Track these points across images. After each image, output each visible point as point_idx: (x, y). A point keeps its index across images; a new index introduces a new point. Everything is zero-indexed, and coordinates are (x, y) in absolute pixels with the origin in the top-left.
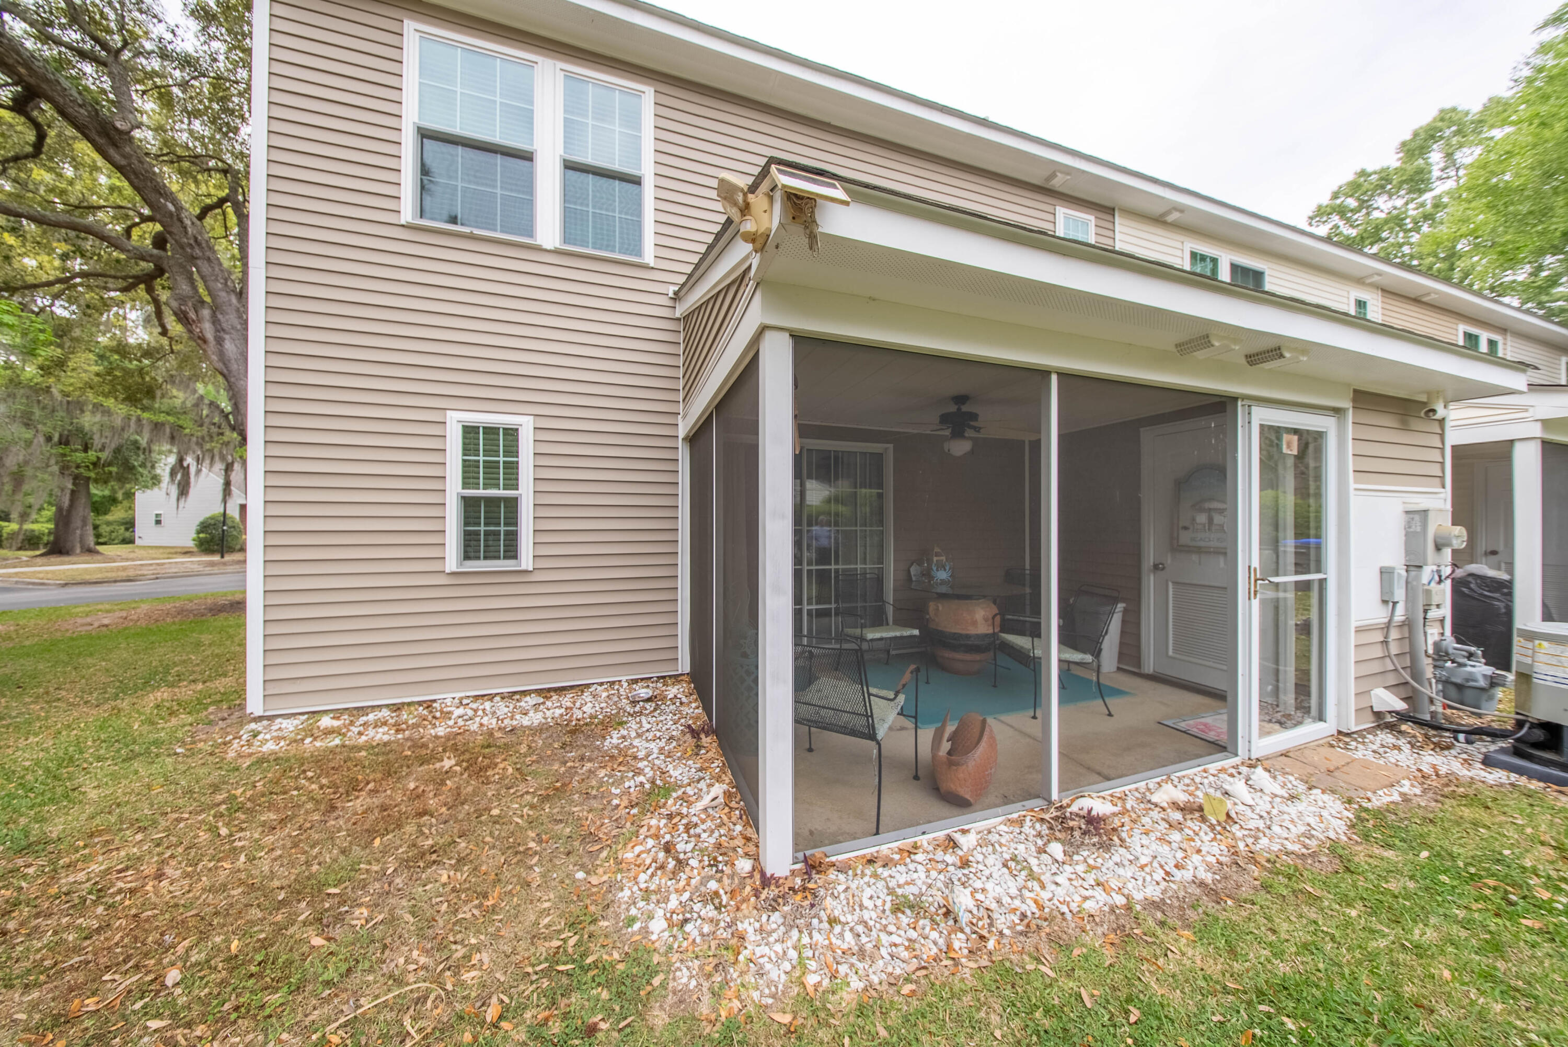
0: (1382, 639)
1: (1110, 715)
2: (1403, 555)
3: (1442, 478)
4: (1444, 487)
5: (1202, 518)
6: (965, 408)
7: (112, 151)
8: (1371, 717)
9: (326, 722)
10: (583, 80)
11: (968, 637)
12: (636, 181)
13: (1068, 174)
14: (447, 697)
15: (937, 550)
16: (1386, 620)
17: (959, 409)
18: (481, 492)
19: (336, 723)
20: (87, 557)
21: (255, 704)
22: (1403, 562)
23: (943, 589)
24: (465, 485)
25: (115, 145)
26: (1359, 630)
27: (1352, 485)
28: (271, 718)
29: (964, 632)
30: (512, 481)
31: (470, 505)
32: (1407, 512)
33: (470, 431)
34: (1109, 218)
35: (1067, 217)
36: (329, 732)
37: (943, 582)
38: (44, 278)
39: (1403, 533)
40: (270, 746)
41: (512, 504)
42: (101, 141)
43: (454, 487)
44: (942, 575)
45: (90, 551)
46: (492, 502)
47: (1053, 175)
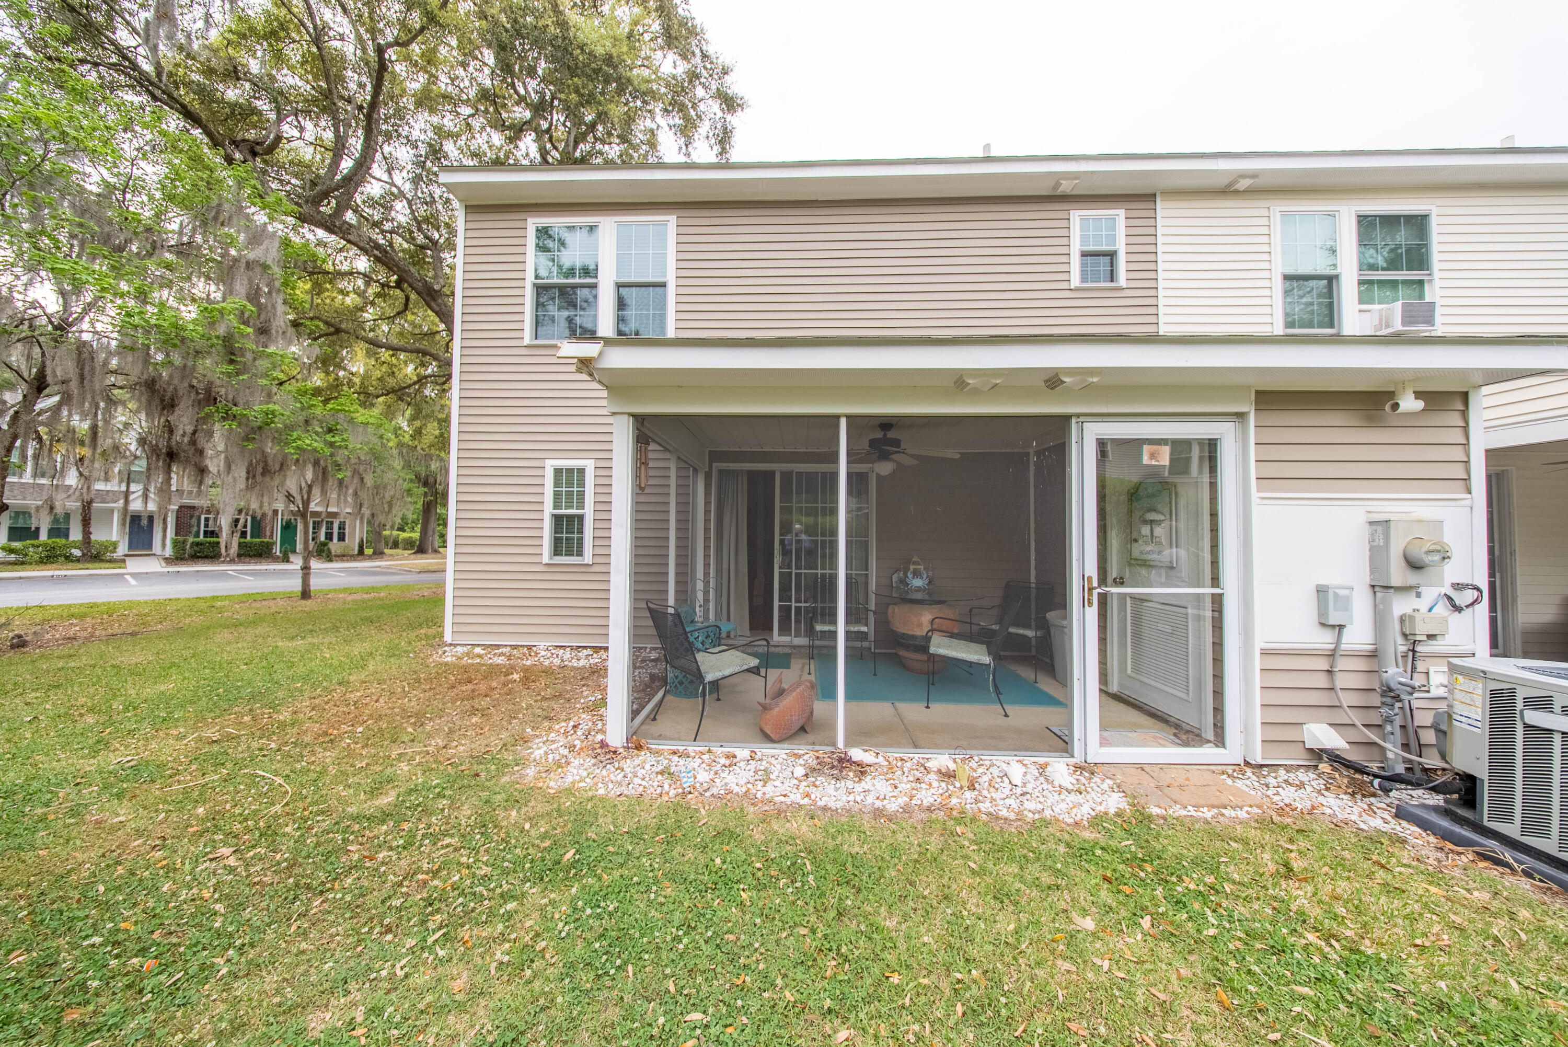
0: (1327, 667)
1: (1006, 715)
2: (1368, 573)
3: (1467, 480)
4: (1469, 492)
5: (1145, 530)
6: (891, 434)
7: (433, 304)
8: (1305, 755)
9: (478, 650)
10: (629, 224)
11: (914, 637)
12: (663, 285)
13: (1076, 178)
14: (542, 644)
15: (915, 559)
16: (1332, 647)
17: (885, 435)
18: (563, 512)
19: (482, 652)
20: (434, 555)
21: (448, 638)
22: (1368, 581)
23: (919, 596)
24: (555, 507)
25: (434, 300)
26: (1265, 653)
27: (1255, 494)
28: (455, 645)
29: (910, 633)
30: (581, 505)
31: (558, 519)
32: (1371, 523)
33: (558, 472)
34: (1151, 205)
35: (1083, 219)
36: (479, 656)
37: (919, 589)
38: (409, 382)
39: (1367, 547)
40: (449, 659)
41: (581, 518)
42: (428, 299)
43: (548, 509)
44: (918, 583)
45: (436, 551)
46: (571, 518)
47: (1058, 184)
